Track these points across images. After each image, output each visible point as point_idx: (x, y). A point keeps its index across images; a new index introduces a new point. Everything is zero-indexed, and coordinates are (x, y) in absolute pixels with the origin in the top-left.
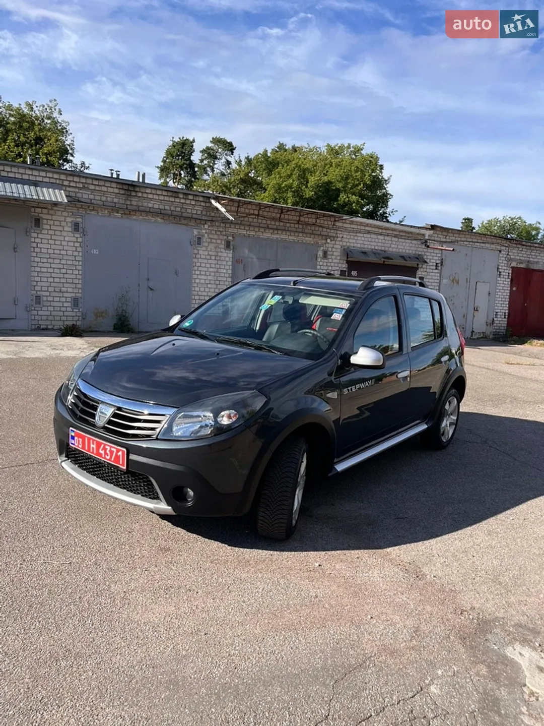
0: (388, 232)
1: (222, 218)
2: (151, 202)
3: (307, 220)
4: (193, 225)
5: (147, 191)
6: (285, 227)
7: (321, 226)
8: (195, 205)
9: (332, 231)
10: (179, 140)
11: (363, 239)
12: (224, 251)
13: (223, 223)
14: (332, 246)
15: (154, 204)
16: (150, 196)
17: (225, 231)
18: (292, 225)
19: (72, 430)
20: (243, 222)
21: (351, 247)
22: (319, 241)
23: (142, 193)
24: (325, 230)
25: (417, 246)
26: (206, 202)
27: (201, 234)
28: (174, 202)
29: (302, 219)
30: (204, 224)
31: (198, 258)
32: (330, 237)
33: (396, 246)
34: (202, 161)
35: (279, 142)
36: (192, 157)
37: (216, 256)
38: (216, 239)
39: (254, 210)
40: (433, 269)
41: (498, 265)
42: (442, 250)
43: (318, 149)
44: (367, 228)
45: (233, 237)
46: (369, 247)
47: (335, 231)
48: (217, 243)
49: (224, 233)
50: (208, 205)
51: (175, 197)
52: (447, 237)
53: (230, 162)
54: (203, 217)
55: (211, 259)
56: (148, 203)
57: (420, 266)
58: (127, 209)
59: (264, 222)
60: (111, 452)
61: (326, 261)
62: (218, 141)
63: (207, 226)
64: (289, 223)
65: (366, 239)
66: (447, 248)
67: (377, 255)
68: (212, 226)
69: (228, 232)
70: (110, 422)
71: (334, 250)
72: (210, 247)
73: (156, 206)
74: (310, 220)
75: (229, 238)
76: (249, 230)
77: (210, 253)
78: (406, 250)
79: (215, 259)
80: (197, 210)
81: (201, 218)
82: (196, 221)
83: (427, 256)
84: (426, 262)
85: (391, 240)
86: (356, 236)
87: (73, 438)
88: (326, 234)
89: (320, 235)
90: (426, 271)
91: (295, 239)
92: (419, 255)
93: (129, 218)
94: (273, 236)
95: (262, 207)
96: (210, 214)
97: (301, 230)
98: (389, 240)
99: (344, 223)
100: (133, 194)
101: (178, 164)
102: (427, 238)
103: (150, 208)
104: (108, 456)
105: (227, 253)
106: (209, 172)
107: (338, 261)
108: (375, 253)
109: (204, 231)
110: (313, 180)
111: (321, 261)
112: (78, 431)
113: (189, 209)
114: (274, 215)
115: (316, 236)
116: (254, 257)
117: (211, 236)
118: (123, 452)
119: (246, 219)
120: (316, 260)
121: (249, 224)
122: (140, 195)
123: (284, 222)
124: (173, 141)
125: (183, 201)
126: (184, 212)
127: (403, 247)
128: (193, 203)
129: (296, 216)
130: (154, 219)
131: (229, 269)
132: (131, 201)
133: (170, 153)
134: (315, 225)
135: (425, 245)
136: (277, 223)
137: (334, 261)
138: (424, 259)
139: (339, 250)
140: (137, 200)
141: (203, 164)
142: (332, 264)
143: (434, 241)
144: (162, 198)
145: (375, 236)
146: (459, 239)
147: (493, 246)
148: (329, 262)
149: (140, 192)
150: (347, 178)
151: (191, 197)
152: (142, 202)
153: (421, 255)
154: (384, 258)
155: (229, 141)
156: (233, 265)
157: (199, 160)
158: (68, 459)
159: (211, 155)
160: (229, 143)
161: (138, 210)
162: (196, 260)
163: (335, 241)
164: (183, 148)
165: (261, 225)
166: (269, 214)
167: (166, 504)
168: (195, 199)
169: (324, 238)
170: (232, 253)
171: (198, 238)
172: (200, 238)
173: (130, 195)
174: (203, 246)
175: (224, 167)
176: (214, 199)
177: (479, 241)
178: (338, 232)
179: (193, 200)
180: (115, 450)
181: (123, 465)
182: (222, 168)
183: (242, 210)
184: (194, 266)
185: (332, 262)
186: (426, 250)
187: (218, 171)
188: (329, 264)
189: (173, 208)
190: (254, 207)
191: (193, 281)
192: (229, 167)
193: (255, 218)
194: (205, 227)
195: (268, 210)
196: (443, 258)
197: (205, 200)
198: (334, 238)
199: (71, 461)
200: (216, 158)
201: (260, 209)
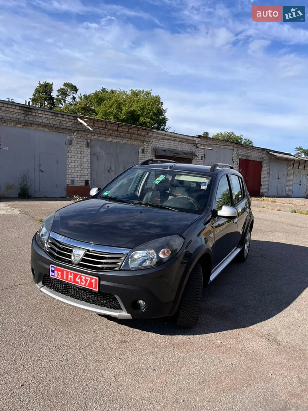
0: (176, 139)
1: (84, 129)
2: (41, 119)
3: (132, 131)
4: (67, 133)
5: (38, 112)
6: (120, 135)
7: (140, 135)
8: (68, 121)
9: (147, 138)
10: (43, 83)
11: (163, 143)
12: (85, 149)
13: (85, 132)
14: (147, 146)
15: (43, 120)
16: (41, 115)
17: (86, 137)
18: (125, 134)
19: (52, 266)
20: (96, 132)
21: (157, 147)
22: (140, 144)
23: (35, 113)
24: (142, 137)
25: (191, 147)
26: (74, 120)
27: (72, 138)
28: (55, 119)
29: (130, 131)
30: (73, 133)
31: (70, 153)
32: (146, 141)
33: (181, 147)
34: (58, 96)
35: (103, 87)
36: (51, 93)
37: (81, 151)
38: (81, 142)
39: (102, 125)
40: (200, 160)
41: (233, 158)
42: (204, 149)
43: (126, 92)
44: (165, 137)
45: (91, 141)
46: (167, 147)
47: (148, 138)
48: (81, 144)
49: (85, 138)
50: (75, 121)
51: (56, 116)
52: (207, 142)
53: (75, 97)
54: (73, 128)
55: (78, 153)
56: (39, 119)
57: (193, 158)
58: (26, 122)
59: (109, 132)
60: (86, 280)
61: (143, 155)
62: (67, 85)
63: (75, 133)
64: (122, 133)
65: (165, 143)
66: (208, 148)
67: (171, 152)
68: (78, 134)
69: (88, 137)
70: (83, 260)
71: (148, 149)
72: (77, 146)
73: (44, 121)
74: (135, 131)
75: (88, 141)
76: (100, 136)
77: (77, 150)
78: (186, 149)
79: (80, 153)
80: (69, 124)
81: (71, 129)
82: (68, 130)
83: (197, 152)
84: (196, 156)
85: (178, 144)
86: (160, 141)
87: (53, 271)
88: (143, 139)
89: (140, 140)
90: (197, 161)
91: (126, 142)
92: (193, 152)
93: (27, 128)
94: (113, 140)
95: (107, 124)
96: (77, 127)
97: (129, 137)
98: (177, 144)
99: (153, 134)
100: (30, 113)
101: (43, 98)
102: (197, 142)
103: (41, 122)
104: (83, 283)
105: (87, 150)
106: (63, 103)
107: (150, 155)
108: (170, 151)
109: (73, 137)
110: (124, 109)
111: (141, 155)
112: (57, 267)
113: (65, 123)
114: (114, 128)
115: (138, 141)
116: (104, 152)
117: (77, 140)
118: (96, 280)
119: (98, 130)
120: (139, 154)
121: (100, 133)
122: (34, 114)
123: (120, 132)
124: (39, 83)
125: (60, 119)
126: (62, 125)
127: (184, 148)
128: (67, 120)
129: (127, 129)
130: (43, 129)
131: (89, 159)
132: (28, 118)
133: (38, 91)
134: (137, 134)
135: (196, 147)
136: (116, 133)
137: (148, 155)
138: (195, 154)
139: (150, 149)
140: (32, 117)
141: (59, 98)
142: (147, 157)
143: (201, 144)
144: (48, 116)
145: (169, 141)
146: (213, 143)
147: (230, 147)
148: (145, 156)
149: (34, 112)
150: (143, 109)
151: (65, 116)
152: (35, 119)
153: (194, 152)
154: (175, 153)
155: (74, 85)
156: (91, 157)
157: (57, 95)
158: (45, 286)
159: (63, 93)
160: (74, 86)
161: (32, 124)
162: (69, 154)
163: (149, 143)
164: (46, 88)
165: (107, 134)
166: (112, 127)
167: (126, 312)
168: (68, 117)
169: (142, 142)
170: (90, 150)
171: (70, 140)
172: (71, 141)
173: (28, 114)
174: (73, 145)
175: (71, 100)
176: (79, 118)
177: (223, 144)
178: (150, 139)
179: (67, 118)
180: (89, 279)
181: (96, 288)
182: (70, 101)
183: (96, 125)
184: (68, 157)
185: (147, 156)
186: (196, 149)
187: (68, 102)
188: (145, 157)
189: (54, 123)
190: (103, 123)
191: (68, 167)
192: (75, 100)
193: (103, 130)
194: (74, 134)
195: (111, 125)
196: (205, 153)
197: (74, 118)
198: (148, 142)
199: (47, 287)
200: (66, 95)
201: (106, 124)
